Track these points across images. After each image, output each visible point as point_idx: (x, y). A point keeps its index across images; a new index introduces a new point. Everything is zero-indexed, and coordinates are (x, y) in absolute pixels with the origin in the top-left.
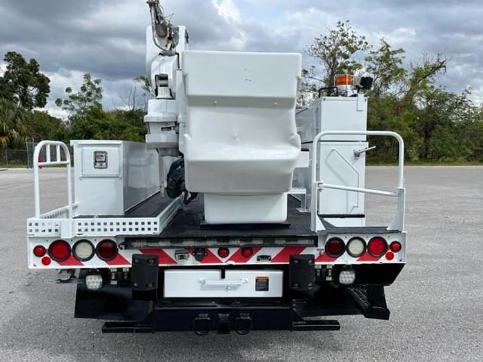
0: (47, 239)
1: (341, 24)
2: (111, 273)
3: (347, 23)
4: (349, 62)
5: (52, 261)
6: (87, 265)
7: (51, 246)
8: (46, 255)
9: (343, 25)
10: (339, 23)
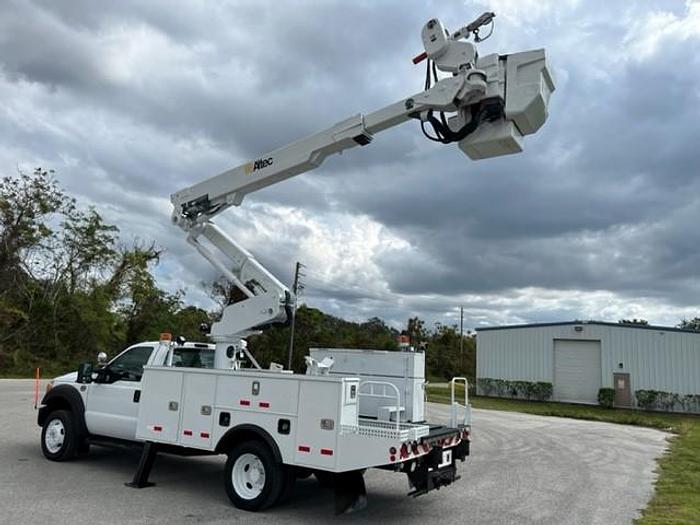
2: (418, 460)
3: (52, 174)
10: (40, 169)
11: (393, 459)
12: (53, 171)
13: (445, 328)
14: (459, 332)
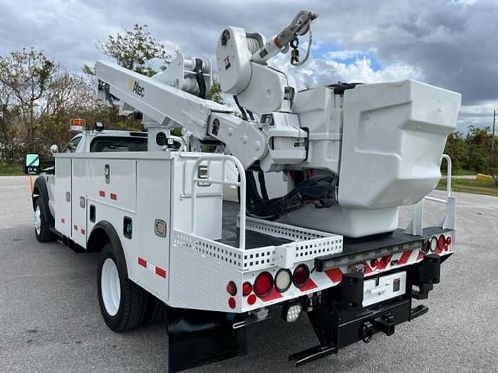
0: (252, 273)
1: (139, 27)
2: (309, 299)
3: (145, 28)
4: (144, 68)
5: (257, 298)
6: (286, 296)
7: (256, 281)
8: (252, 293)
9: (141, 29)
10: (137, 25)
11: (232, 303)
12: (145, 26)
13: (478, 129)
14: (491, 132)
